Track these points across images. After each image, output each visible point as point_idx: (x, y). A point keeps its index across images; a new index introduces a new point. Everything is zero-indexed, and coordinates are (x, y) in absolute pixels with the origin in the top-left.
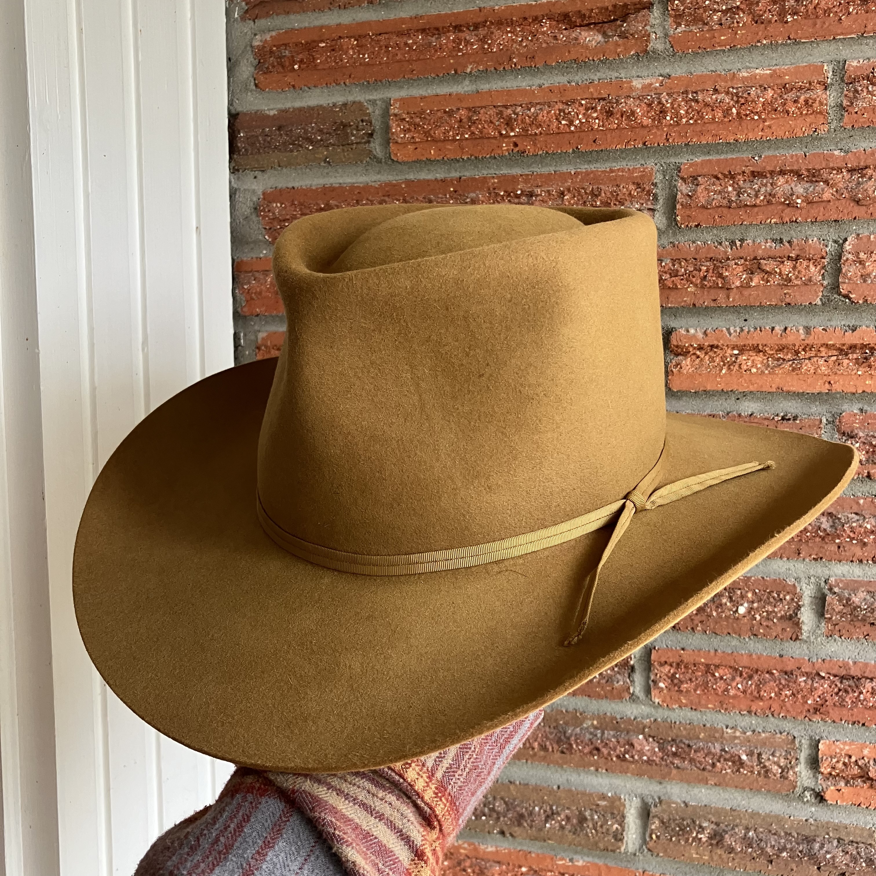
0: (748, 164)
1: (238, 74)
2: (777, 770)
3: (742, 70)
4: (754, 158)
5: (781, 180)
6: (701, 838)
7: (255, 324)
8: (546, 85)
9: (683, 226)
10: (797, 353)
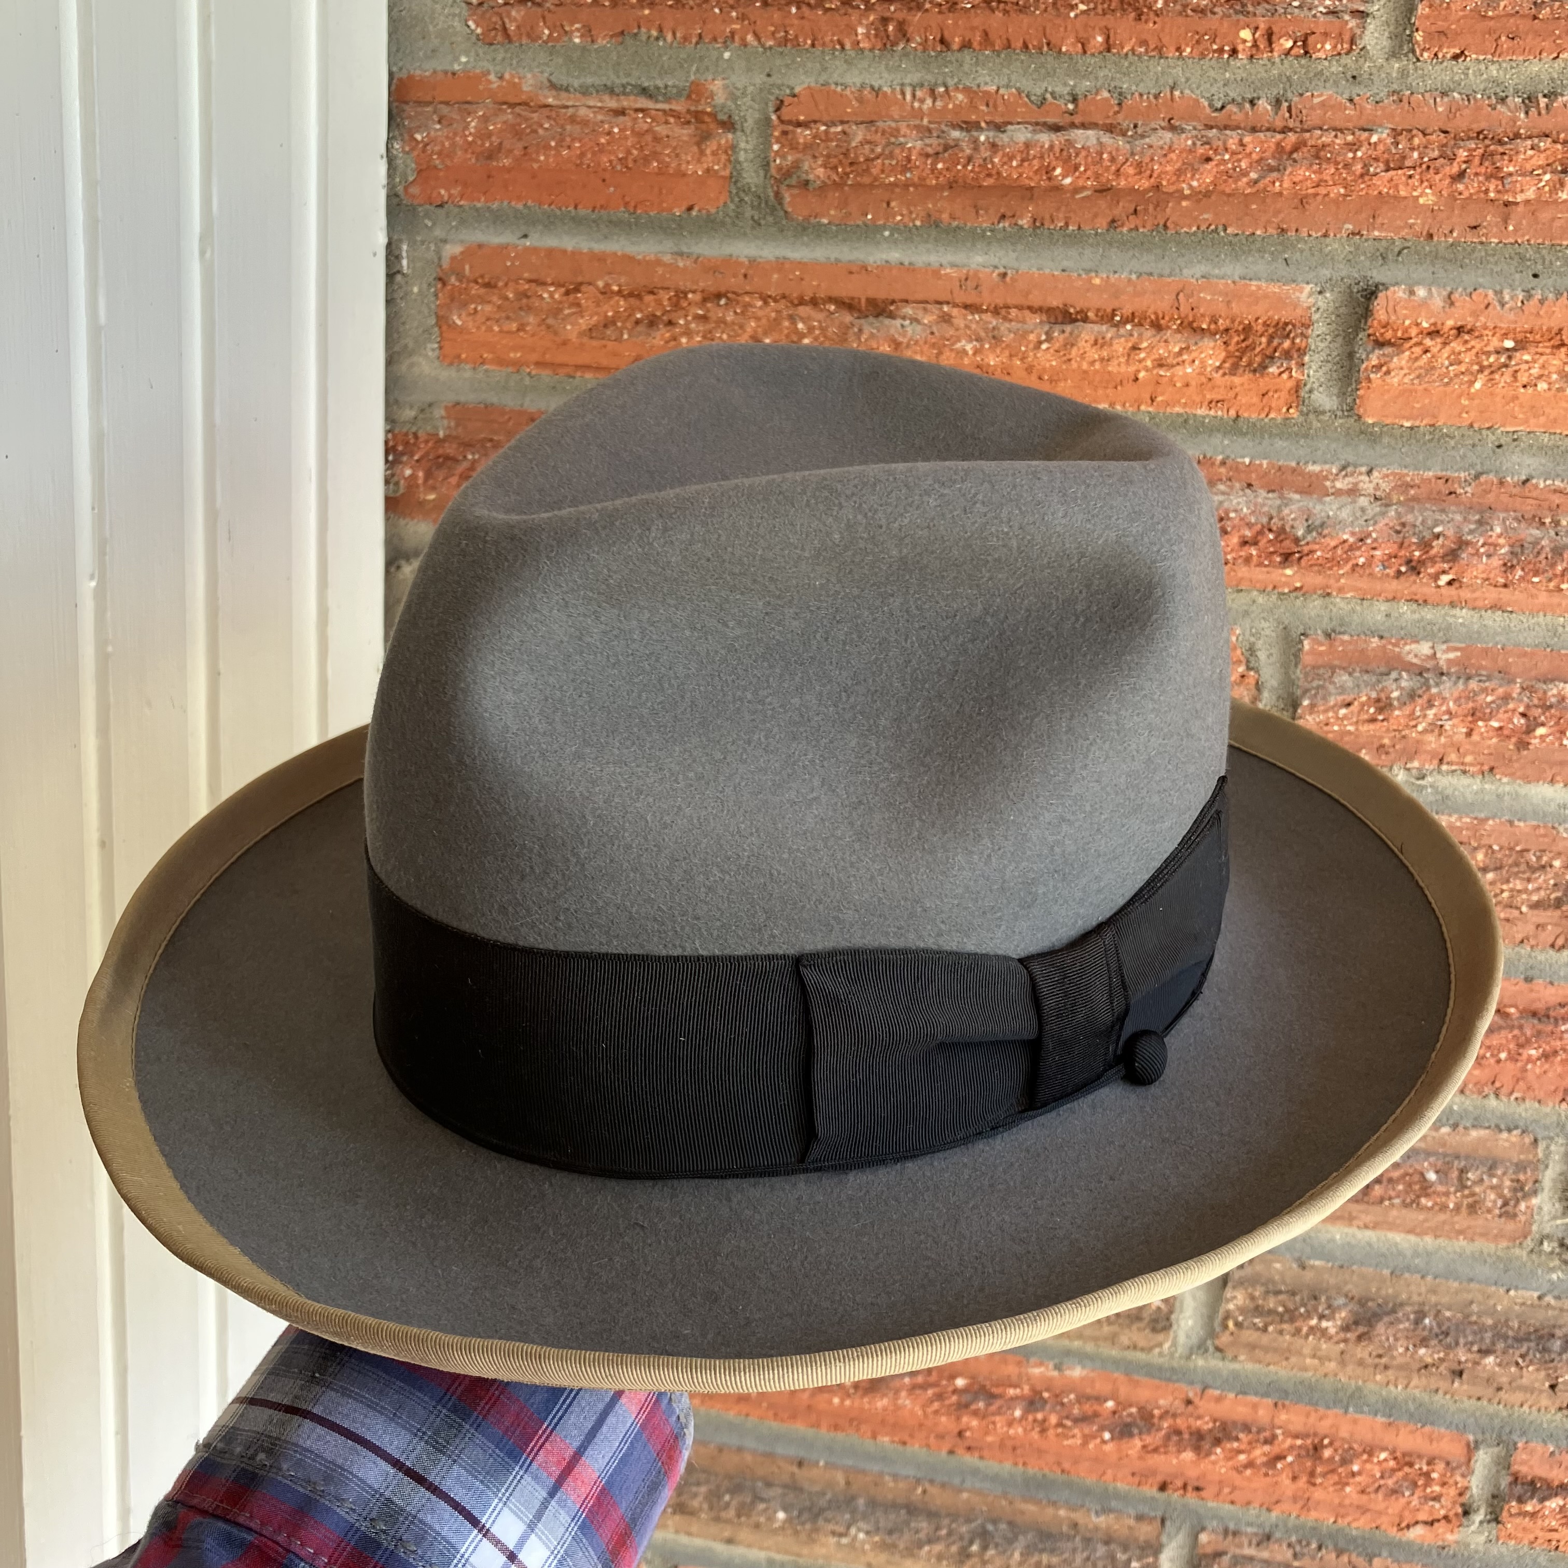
2: (1495, 1202)
6: (1327, 1329)
7: (434, 224)
9: (1426, 55)
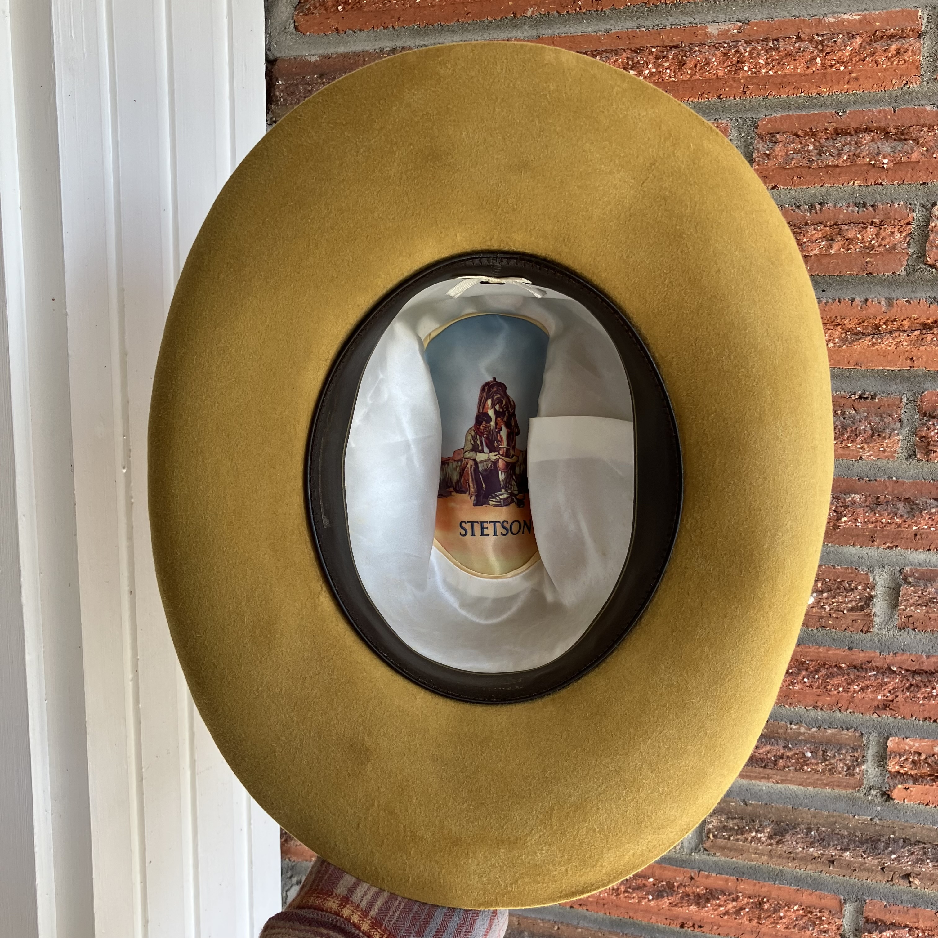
0: (831, 120)
1: (276, 16)
2: (843, 768)
3: (829, 16)
4: (838, 113)
5: (866, 138)
6: (761, 838)
8: (613, 31)
10: (877, 327)
